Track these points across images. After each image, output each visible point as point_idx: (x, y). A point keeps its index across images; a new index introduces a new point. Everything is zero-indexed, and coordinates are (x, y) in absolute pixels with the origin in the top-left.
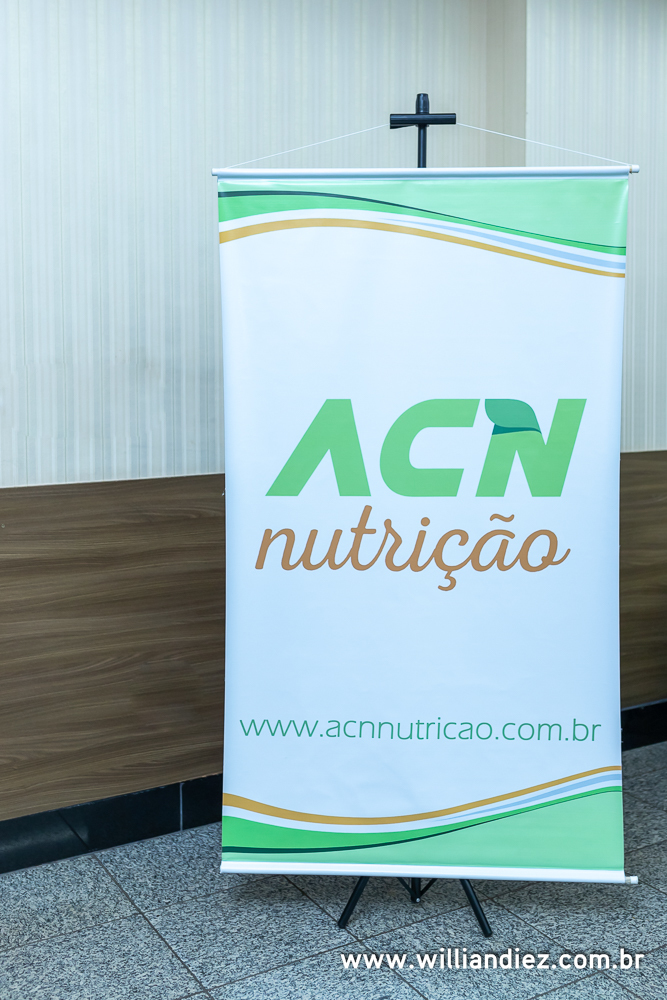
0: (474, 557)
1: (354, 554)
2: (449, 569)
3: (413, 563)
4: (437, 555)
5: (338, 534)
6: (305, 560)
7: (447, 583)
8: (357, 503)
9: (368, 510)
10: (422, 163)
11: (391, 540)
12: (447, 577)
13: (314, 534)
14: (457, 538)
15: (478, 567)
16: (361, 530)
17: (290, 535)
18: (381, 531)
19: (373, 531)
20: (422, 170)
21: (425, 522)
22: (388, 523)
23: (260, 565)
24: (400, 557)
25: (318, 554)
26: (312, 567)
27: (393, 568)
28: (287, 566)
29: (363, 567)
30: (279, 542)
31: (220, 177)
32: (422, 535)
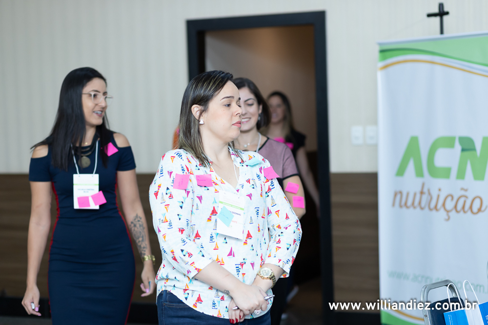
0: (456, 207)
1: (420, 203)
2: (448, 211)
3: (436, 207)
4: (444, 205)
5: (415, 194)
6: (406, 204)
7: (447, 218)
8: (420, 181)
9: (423, 185)
10: (442, 32)
11: (429, 198)
12: (447, 215)
13: (408, 194)
14: (450, 198)
15: (457, 212)
16: (422, 193)
17: (401, 193)
18: (427, 193)
19: (424, 193)
20: (442, 36)
22: (429, 190)
23: (394, 205)
24: (433, 205)
25: (409, 203)
26: (407, 207)
27: (430, 209)
28: (401, 206)
29: (422, 209)
30: (398, 197)
31: (380, 44)
32: (438, 196)
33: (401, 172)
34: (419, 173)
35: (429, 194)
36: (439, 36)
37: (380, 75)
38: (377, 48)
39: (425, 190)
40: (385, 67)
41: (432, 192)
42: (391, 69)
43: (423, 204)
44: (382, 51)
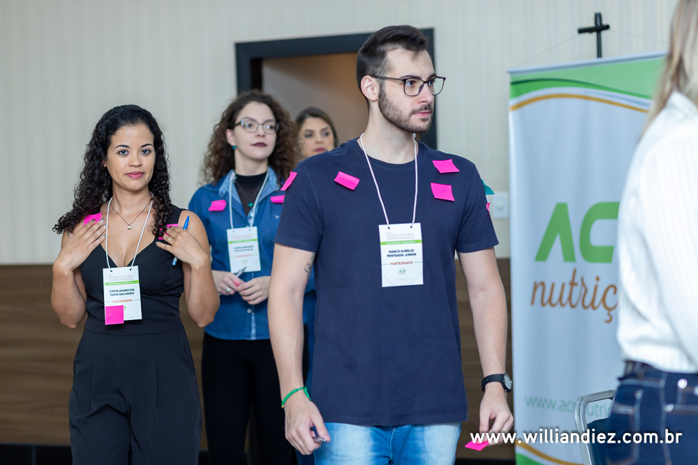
1: (570, 298)
2: (609, 310)
3: (592, 304)
4: (603, 300)
5: (563, 286)
6: (550, 300)
7: (608, 318)
8: (569, 267)
9: (575, 271)
10: (599, 54)
11: (584, 290)
12: (609, 314)
13: (553, 285)
14: (612, 290)
16: (573, 284)
17: (543, 284)
18: (580, 284)
19: (576, 284)
20: (600, 60)
21: (598, 279)
22: (582, 280)
23: (533, 303)
24: (588, 301)
25: (555, 299)
26: (553, 305)
27: (585, 307)
28: (543, 304)
29: (573, 306)
30: (540, 290)
31: (511, 73)
32: (596, 287)
33: (542, 255)
34: (569, 256)
35: (583, 284)
36: (595, 59)
37: (512, 116)
38: (508, 79)
39: (578, 280)
40: (520, 106)
41: (586, 282)
42: (527, 108)
43: (574, 301)
44: (514, 83)
